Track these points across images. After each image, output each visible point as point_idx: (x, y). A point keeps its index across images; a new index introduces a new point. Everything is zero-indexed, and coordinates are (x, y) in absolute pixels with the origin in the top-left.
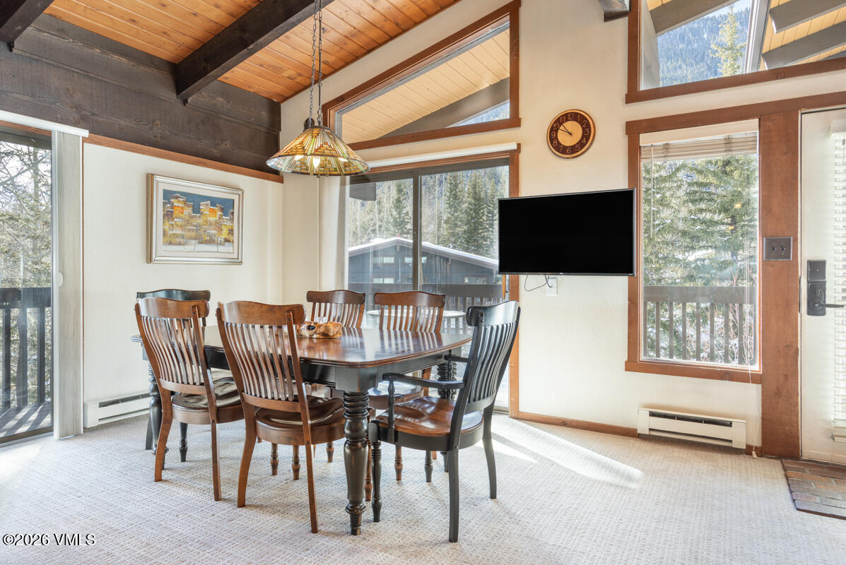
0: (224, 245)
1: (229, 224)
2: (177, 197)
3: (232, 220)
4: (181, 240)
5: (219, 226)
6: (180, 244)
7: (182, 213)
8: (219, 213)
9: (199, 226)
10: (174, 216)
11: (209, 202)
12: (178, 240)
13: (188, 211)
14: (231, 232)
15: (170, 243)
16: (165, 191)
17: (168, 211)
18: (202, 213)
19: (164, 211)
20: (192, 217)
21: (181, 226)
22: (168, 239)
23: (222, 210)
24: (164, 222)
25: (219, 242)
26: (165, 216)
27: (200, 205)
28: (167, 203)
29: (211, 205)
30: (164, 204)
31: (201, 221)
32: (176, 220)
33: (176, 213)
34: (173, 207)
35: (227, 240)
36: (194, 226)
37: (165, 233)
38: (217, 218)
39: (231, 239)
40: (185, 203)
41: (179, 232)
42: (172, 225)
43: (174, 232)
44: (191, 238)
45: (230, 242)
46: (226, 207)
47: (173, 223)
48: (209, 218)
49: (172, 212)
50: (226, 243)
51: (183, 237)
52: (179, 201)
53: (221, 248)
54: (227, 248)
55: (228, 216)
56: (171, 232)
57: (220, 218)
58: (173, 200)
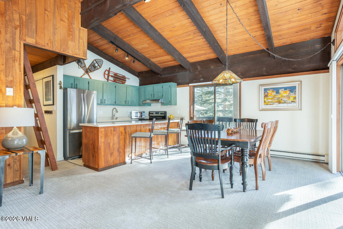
0: (291, 103)
1: (294, 95)
2: (269, 90)
3: (295, 94)
4: (271, 103)
5: (289, 97)
6: (271, 104)
7: (271, 95)
8: (288, 92)
9: (278, 98)
10: (268, 96)
11: (283, 89)
12: (270, 103)
13: (274, 93)
14: (295, 98)
15: (267, 105)
16: (264, 89)
17: (266, 95)
18: (280, 93)
19: (264, 95)
20: (276, 95)
21: (271, 99)
22: (266, 103)
23: (290, 91)
24: (264, 98)
25: (288, 102)
26: (264, 97)
27: (279, 91)
28: (265, 92)
29: (284, 90)
30: (264, 93)
31: (279, 96)
32: (269, 97)
33: (269, 95)
34: (268, 93)
35: (292, 102)
36: (277, 98)
37: (265, 102)
38: (288, 94)
39: (295, 101)
40: (273, 91)
41: (270, 101)
42: (268, 99)
43: (268, 101)
44: (275, 102)
45: (294, 102)
46: (292, 89)
47: (268, 98)
48: (283, 95)
49: (267, 95)
50: (292, 103)
51: (272, 102)
52: (270, 91)
53: (289, 105)
54: (293, 104)
55: (293, 92)
56: (267, 101)
57: (289, 94)
58: (268, 91)
